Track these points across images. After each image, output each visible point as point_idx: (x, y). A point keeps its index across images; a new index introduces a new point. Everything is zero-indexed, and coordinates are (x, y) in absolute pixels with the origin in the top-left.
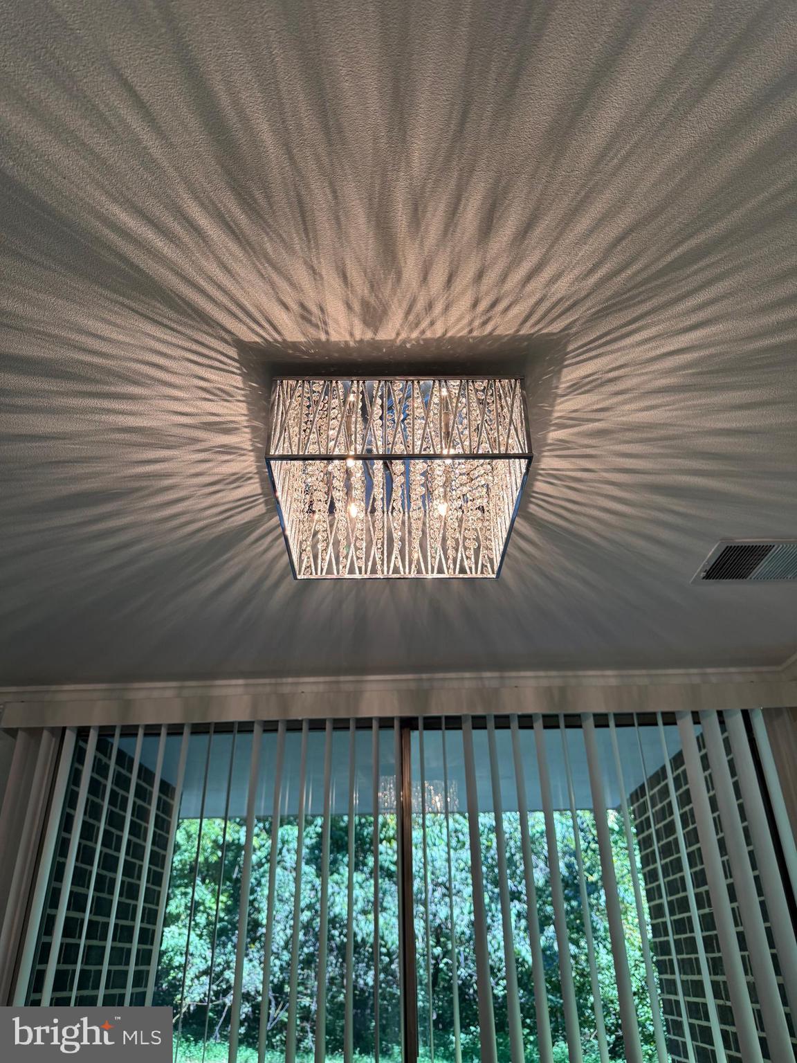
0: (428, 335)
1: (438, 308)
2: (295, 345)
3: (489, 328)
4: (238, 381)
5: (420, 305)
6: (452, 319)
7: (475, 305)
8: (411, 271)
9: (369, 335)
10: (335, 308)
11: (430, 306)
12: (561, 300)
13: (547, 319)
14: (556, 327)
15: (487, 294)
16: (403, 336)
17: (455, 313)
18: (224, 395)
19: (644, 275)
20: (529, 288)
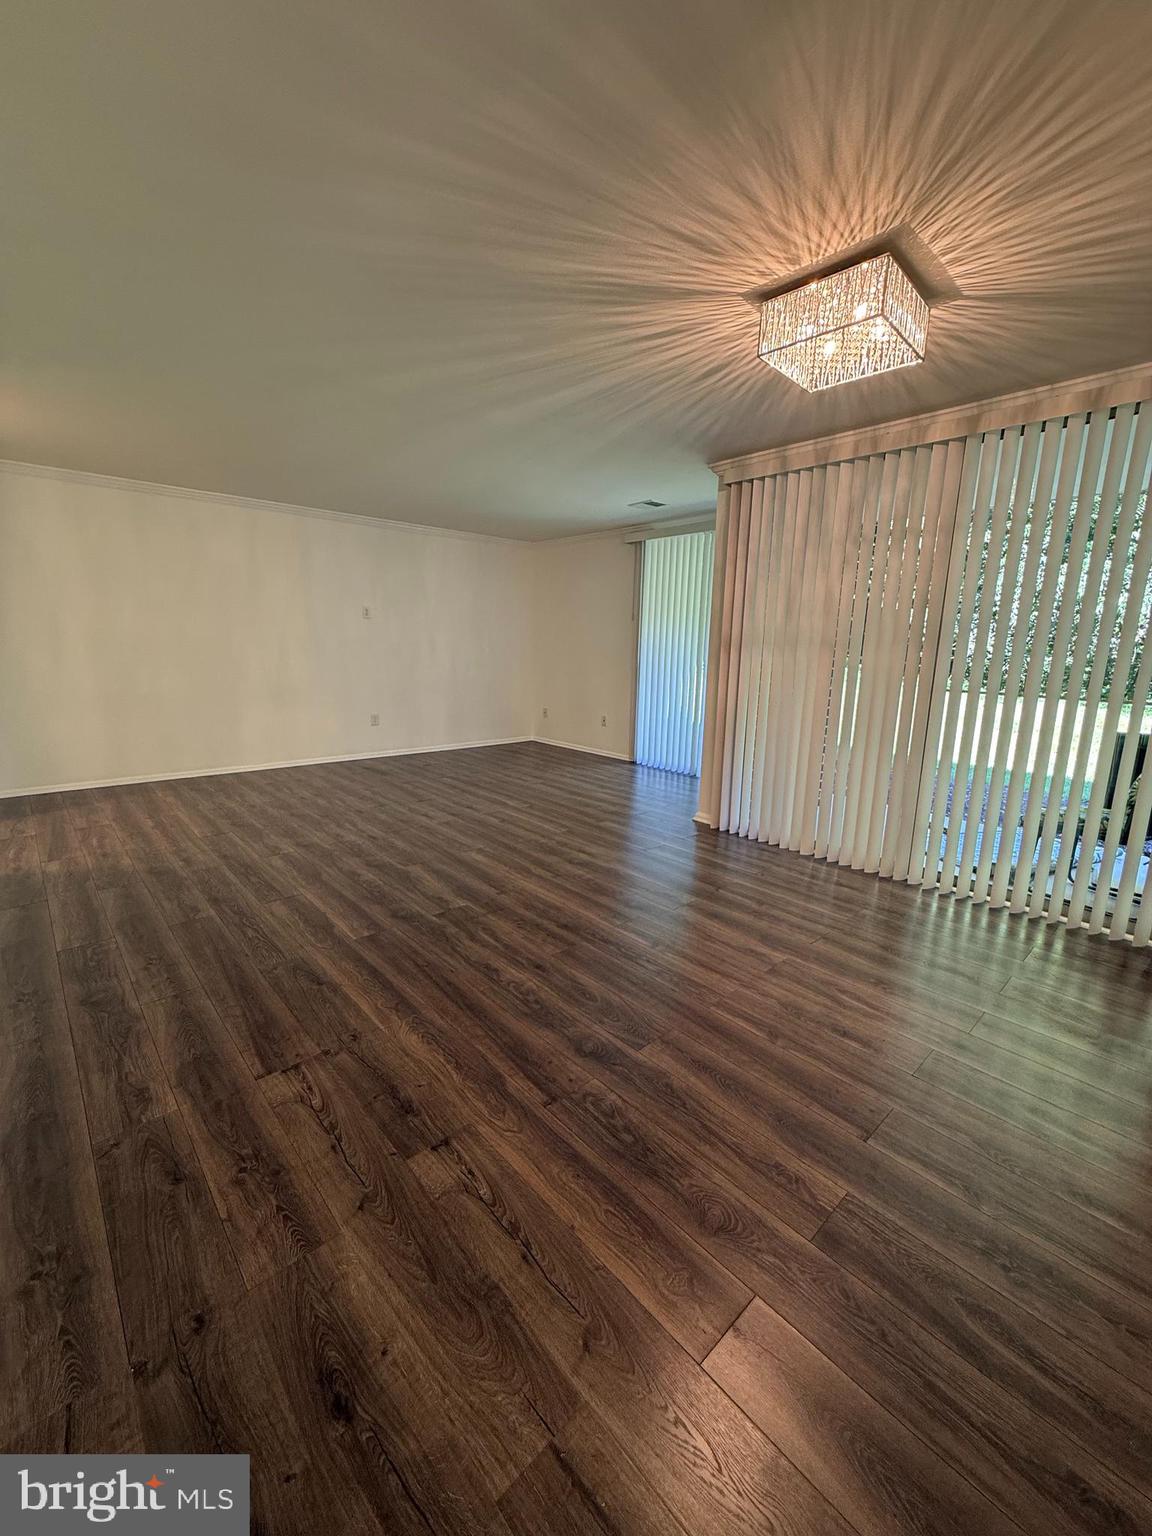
0: (827, 254)
1: (824, 245)
2: (766, 285)
3: (858, 239)
4: (749, 306)
5: (813, 247)
6: (835, 245)
7: (842, 235)
8: (800, 240)
9: (798, 267)
10: (774, 266)
11: (819, 246)
12: (887, 216)
13: (888, 223)
14: (897, 223)
15: (844, 229)
16: (815, 260)
17: (834, 243)
18: (747, 313)
19: (928, 185)
20: (865, 218)
